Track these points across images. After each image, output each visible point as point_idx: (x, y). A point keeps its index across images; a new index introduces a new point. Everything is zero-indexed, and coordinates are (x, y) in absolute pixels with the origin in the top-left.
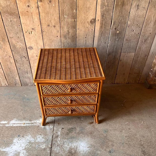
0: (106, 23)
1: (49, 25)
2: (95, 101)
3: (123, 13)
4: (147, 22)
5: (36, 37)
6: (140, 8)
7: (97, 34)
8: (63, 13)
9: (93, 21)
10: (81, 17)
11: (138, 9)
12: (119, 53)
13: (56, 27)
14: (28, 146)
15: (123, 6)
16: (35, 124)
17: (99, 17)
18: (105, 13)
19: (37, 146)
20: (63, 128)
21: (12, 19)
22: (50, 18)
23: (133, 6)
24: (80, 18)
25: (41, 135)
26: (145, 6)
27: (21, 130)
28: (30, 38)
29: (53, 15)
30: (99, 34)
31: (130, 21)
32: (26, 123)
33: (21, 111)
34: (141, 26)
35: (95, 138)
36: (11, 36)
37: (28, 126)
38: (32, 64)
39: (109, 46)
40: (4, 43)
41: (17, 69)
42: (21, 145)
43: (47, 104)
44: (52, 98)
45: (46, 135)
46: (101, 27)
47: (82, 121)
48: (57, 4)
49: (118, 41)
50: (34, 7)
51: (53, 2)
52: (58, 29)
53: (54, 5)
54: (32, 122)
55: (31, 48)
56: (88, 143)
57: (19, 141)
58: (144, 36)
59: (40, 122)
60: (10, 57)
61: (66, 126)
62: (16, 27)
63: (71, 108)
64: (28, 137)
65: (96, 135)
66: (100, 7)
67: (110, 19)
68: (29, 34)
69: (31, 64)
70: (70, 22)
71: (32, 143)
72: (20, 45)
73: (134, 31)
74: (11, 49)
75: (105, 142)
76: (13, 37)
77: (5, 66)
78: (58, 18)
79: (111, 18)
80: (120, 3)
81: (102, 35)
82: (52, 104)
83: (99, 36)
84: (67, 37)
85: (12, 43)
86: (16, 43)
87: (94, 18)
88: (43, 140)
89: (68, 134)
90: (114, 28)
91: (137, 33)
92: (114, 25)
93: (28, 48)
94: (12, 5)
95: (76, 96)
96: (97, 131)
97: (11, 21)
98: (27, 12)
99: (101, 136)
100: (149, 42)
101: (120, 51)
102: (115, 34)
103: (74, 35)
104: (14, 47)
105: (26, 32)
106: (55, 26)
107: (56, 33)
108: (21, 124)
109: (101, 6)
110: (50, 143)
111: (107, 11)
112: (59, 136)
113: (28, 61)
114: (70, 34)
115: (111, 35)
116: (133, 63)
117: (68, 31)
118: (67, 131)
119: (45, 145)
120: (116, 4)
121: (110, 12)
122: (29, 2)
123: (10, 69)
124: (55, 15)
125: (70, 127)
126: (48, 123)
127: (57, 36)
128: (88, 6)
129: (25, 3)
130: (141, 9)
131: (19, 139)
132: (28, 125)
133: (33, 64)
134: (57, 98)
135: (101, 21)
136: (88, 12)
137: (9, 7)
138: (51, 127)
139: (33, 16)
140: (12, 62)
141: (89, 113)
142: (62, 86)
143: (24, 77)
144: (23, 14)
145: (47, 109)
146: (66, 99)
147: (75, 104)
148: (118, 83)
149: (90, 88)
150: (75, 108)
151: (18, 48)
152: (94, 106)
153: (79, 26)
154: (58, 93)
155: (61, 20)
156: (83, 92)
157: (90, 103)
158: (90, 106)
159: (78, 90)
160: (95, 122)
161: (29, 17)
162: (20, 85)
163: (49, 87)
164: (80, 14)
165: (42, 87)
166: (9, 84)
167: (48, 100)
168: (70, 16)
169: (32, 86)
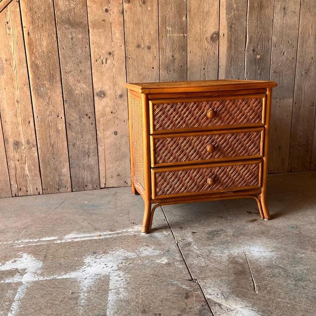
0: (236, 39)
1: (139, 45)
3: (263, 22)
4: (303, 37)
5: (114, 69)
6: (289, 11)
7: (223, 61)
8: (165, 23)
9: (215, 37)
10: (195, 29)
11: (285, 14)
13: (152, 50)
15: (261, 9)
17: (224, 30)
18: (234, 22)
19: (147, 261)
20: (194, 233)
21: (74, 35)
22: (141, 31)
23: (277, 10)
24: (193, 30)
25: (147, 246)
26: (296, 9)
27: (96, 245)
28: (102, 73)
29: (146, 27)
30: (227, 61)
31: (276, 36)
32: (102, 234)
33: (83, 221)
34: (295, 44)
35: (278, 238)
36: (68, 68)
37: (111, 238)
38: (101, 133)
40: (52, 85)
41: (68, 147)
42: (106, 264)
43: (161, 159)
44: (172, 140)
45: (160, 245)
46: (230, 48)
48: (155, 7)
49: (261, 74)
50: (116, 12)
51: (149, 4)
52: (155, 54)
53: (149, 8)
54: (118, 232)
55: (102, 94)
56: (267, 246)
58: (302, 64)
59: (136, 230)
60: (58, 116)
61: (199, 229)
62: (79, 51)
63: (211, 172)
65: (275, 234)
66: (225, 11)
67: (244, 33)
68: (102, 63)
69: (98, 132)
70: (176, 39)
71: (133, 259)
72: (81, 88)
73: (285, 54)
74: (63, 97)
75: (304, 241)
76: (70, 72)
77: (43, 140)
78: (156, 32)
79: (245, 31)
80: (256, 5)
81: (232, 63)
82: (171, 158)
83: (227, 66)
84: (172, 68)
85: (67, 83)
86: (75, 84)
87: (217, 30)
88: (158, 251)
89: (210, 239)
90: (252, 48)
91: (291, 59)
92: (250, 43)
93: (97, 95)
94: (79, 9)
95: (220, 135)
96: (274, 229)
97: (72, 38)
98: (103, 20)
99: (288, 234)
100: (312, 74)
102: (254, 62)
103: (184, 65)
104: (71, 92)
106: (149, 48)
107: (151, 60)
108: (91, 237)
109: (227, 8)
110: (178, 255)
111: (238, 18)
112: (192, 243)
113: (94, 125)
114: (177, 61)
115: (247, 63)
116: (293, 120)
117: (173, 56)
118: (207, 236)
119: (168, 259)
120: (249, 7)
121: (242, 20)
122: (109, 3)
123: (53, 147)
124: (150, 27)
125: (210, 229)
127: (153, 68)
128: (205, 10)
129: (101, 5)
130: (290, 14)
131: (98, 257)
132: (108, 236)
133: (102, 131)
134: (182, 139)
135: (228, 37)
136: (206, 21)
137: (73, 13)
138: (166, 233)
139: (113, 29)
140: (60, 128)
141: (246, 188)
142: (193, 107)
143: (81, 165)
144: (94, 26)
145: (160, 175)
146: (200, 142)
147: (218, 160)
148: (272, 172)
149: (249, 112)
150: (218, 171)
151: (77, 94)
152: (256, 165)
153: (192, 47)
154: (184, 126)
155: (161, 35)
156: (235, 122)
157: (248, 155)
158: (249, 164)
159: (226, 116)
160: (262, 216)
161: (105, 30)
162: (70, 189)
163: (169, 107)
164: (193, 23)
165: (155, 107)
166: (45, 189)
167: (164, 146)
168: (177, 27)
169: (95, 189)
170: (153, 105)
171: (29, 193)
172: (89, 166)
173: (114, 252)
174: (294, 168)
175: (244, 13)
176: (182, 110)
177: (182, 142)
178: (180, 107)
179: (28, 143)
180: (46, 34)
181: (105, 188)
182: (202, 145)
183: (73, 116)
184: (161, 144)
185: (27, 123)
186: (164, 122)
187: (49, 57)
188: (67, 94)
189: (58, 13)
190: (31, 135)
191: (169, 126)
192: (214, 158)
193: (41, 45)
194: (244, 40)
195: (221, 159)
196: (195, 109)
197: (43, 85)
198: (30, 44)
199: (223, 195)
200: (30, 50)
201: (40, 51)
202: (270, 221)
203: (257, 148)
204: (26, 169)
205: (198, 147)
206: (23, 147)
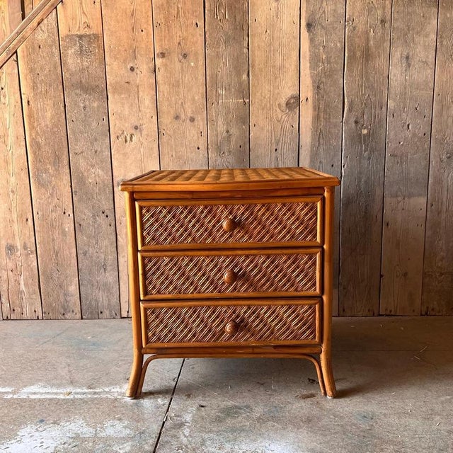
0: (327, 106)
1: (177, 116)
2: (314, 284)
3: (372, 79)
4: (441, 101)
5: (142, 150)
6: (415, 62)
7: (306, 139)
8: (215, 84)
9: (293, 103)
10: (261, 92)
11: (409, 67)
12: (378, 199)
13: (196, 123)
14: (66, 445)
15: (367, 60)
16: (104, 396)
17: (307, 92)
18: (324, 79)
19: (101, 446)
20: (202, 406)
21: (87, 103)
22: (181, 96)
23: (395, 60)
24: (259, 94)
25: (120, 419)
26: (427, 57)
27: (53, 408)
28: (125, 154)
29: (188, 91)
30: (313, 139)
31: (394, 100)
32: (73, 391)
33: (65, 368)
34: (427, 112)
35: (327, 433)
36: (78, 148)
37: (81, 399)
38: (123, 239)
39: (343, 174)
40: (57, 170)
41: (77, 256)
42: (42, 442)
44: (171, 260)
45: (138, 422)
46: (317, 118)
47: (275, 391)
48: (201, 62)
49: (369, 158)
50: (144, 71)
51: (191, 57)
52: (201, 128)
53: (192, 64)
54: (97, 391)
56: (298, 446)
57: (37, 434)
58: (441, 143)
59: (123, 391)
60: (64, 213)
61: (214, 401)
62: (94, 124)
63: (234, 312)
64: (73, 424)
65: (328, 425)
66: (308, 65)
67: (339, 96)
68: (126, 141)
69: (118, 237)
70: (232, 107)
71: (84, 440)
72: (96, 175)
73: (410, 127)
74: (71, 186)
75: (367, 445)
76: (82, 152)
77: (44, 245)
78: (203, 97)
79: (342, 93)
80: (358, 54)
81: (321, 141)
83: (312, 146)
84: (226, 148)
85: (77, 169)
86: (88, 170)
87: (296, 93)
88: (128, 431)
89: (219, 420)
90: (353, 119)
91: (421, 135)
92: (350, 110)
93: (118, 184)
94: (95, 69)
95: (247, 257)
96: (331, 417)
97: (85, 108)
98: (127, 82)
99: (349, 428)
101: (378, 192)
102: (357, 139)
103: (244, 143)
104: (82, 180)
105: (118, 137)
106: (192, 120)
107: (195, 138)
108: (56, 394)
109: (311, 61)
110: (152, 441)
111: (329, 74)
112: (187, 424)
113: (113, 227)
114: (233, 139)
115: (346, 141)
116: (429, 233)
117: (228, 132)
118: (219, 414)
119: (132, 446)
120: (348, 57)
121: (336, 76)
122: (136, 59)
123: (57, 255)
124: (194, 90)
125: (230, 403)
126: (150, 394)
127: (198, 148)
128: (278, 63)
129: (125, 62)
130: (417, 66)
131: (40, 429)
132: (79, 396)
133: (124, 236)
135: (314, 102)
136: (278, 80)
137: (86, 73)
138: (161, 401)
139: (140, 93)
140: (66, 229)
141: (294, 342)
142: (202, 212)
143: (95, 284)
144: (115, 90)
145: (153, 312)
146: (216, 266)
147: (245, 295)
148: (392, 313)
149: (293, 223)
150: (245, 312)
151: (90, 183)
152: (310, 308)
153: (257, 117)
154: (190, 239)
155: (209, 101)
156: (272, 237)
157: (296, 290)
158: (297, 305)
159: (255, 228)
160: (323, 391)
161: (129, 96)
162: (79, 315)
163: (165, 212)
164: (258, 84)
165: (144, 211)
166: (45, 313)
167: (158, 269)
168: (233, 90)
169: (114, 318)
170: (141, 208)
171: (25, 316)
172: (105, 284)
173: (68, 423)
174: (433, 310)
175: (340, 67)
176: (186, 217)
177: (187, 265)
178: (182, 212)
179: (25, 247)
180: (50, 103)
181: (128, 317)
182: (219, 270)
183: (85, 214)
184: (154, 265)
185: (25, 220)
186: (158, 233)
187: (54, 132)
188: (77, 183)
189: (66, 75)
190: (29, 238)
191: (166, 239)
192: (239, 291)
193: (44, 117)
194: (341, 106)
195: (251, 293)
196: (206, 216)
197: (46, 170)
198: (30, 116)
199: (256, 350)
200: (29, 124)
201: (43, 125)
202: (335, 400)
203: (310, 280)
204: (22, 282)
205: (213, 273)
206: (19, 253)
